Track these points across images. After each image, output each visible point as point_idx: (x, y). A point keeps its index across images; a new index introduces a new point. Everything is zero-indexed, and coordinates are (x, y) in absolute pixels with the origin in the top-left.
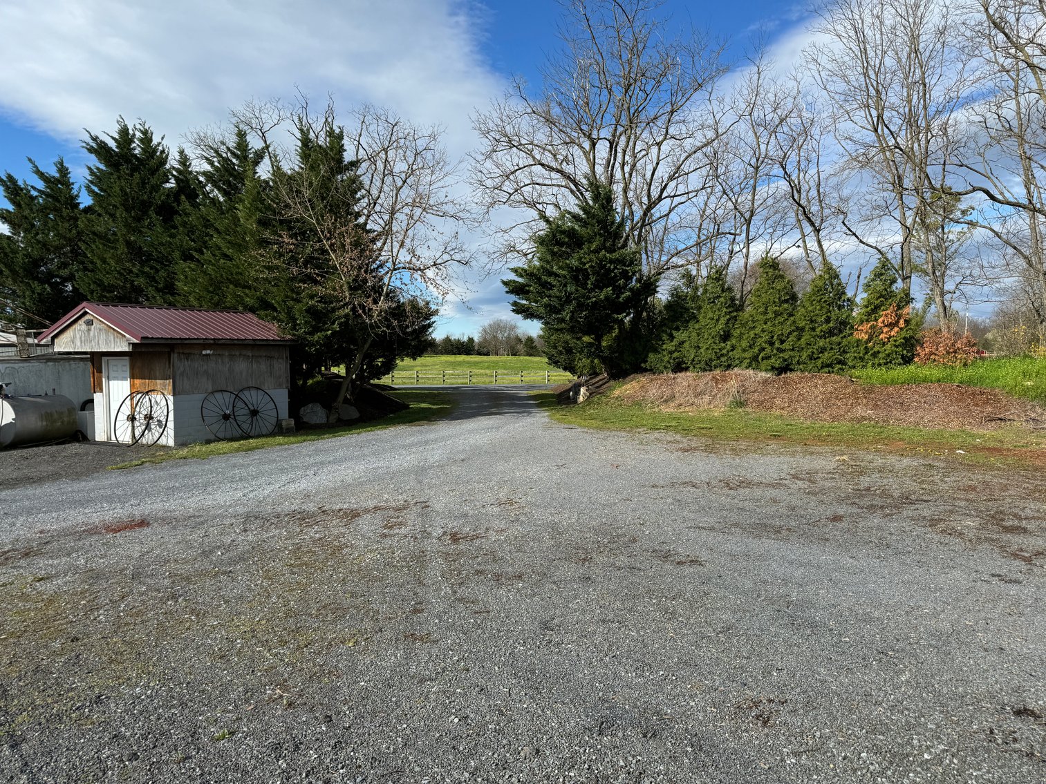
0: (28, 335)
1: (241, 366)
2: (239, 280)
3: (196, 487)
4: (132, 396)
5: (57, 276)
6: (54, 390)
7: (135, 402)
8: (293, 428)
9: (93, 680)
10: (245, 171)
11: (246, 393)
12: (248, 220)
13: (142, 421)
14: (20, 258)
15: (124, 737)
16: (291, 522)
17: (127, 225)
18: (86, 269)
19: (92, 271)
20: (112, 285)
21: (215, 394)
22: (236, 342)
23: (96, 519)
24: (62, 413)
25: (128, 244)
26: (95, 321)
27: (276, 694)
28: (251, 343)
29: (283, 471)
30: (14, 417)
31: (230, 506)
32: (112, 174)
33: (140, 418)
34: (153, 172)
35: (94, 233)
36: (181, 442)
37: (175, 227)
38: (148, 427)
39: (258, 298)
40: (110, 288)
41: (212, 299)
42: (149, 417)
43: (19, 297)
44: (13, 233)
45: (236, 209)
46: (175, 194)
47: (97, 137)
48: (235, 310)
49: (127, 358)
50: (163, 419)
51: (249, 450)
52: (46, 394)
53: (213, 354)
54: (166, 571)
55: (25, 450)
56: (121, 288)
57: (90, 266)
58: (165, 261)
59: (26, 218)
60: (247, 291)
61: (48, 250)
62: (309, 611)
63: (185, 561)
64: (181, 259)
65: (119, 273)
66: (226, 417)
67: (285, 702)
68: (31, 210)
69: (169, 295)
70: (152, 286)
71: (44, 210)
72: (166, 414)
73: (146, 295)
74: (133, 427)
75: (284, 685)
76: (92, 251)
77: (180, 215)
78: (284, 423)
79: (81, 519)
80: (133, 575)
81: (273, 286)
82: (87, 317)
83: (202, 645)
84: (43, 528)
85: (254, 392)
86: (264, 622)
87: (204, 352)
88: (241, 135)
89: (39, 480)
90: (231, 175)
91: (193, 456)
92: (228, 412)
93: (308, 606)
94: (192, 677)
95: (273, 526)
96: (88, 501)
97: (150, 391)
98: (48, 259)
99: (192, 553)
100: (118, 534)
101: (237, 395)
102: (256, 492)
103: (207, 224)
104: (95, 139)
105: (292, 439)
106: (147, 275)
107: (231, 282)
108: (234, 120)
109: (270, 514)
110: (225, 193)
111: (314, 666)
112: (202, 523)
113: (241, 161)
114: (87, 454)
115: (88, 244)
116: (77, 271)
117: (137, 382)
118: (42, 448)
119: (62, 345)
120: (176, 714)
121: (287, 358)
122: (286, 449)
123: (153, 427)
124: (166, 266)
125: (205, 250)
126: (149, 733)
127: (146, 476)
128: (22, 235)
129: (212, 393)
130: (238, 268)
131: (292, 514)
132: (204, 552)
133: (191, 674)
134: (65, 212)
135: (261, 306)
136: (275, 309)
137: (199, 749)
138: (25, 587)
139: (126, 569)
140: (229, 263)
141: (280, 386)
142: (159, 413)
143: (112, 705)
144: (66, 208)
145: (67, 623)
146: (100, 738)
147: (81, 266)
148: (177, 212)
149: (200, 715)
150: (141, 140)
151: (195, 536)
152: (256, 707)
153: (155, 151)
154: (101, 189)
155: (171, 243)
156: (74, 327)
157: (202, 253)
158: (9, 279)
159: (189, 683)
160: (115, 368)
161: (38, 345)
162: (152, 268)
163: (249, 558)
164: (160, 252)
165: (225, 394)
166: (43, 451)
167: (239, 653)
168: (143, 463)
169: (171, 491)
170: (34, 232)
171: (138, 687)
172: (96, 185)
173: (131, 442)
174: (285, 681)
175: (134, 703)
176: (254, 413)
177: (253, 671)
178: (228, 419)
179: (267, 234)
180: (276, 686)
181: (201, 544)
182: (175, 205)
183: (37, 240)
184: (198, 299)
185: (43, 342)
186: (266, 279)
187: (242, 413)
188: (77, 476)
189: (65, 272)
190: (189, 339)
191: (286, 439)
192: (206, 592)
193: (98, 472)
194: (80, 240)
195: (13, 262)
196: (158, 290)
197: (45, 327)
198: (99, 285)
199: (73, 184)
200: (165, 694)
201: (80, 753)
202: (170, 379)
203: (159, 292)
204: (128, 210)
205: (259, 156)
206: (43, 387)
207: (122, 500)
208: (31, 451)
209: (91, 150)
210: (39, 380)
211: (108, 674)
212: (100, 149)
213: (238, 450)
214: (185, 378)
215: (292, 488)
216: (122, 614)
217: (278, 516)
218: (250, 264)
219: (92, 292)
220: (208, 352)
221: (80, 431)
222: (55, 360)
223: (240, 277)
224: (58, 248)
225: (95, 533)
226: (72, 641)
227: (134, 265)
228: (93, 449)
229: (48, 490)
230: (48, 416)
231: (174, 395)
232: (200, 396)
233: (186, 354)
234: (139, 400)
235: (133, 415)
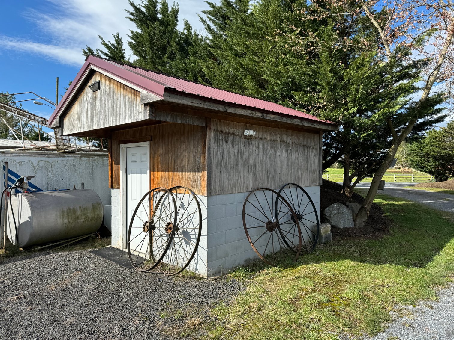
1: (282, 156)
4: (151, 194)
6: (83, 184)
7: (155, 203)
11: (287, 191)
13: (162, 233)
21: (256, 193)
24: (86, 209)
26: (102, 81)
30: (30, 215)
33: (160, 225)
38: (170, 243)
42: (173, 228)
49: (147, 143)
50: (193, 232)
52: (75, 188)
72: (197, 225)
74: (151, 240)
82: (94, 79)
85: (294, 191)
87: (246, 133)
97: (174, 188)
101: (279, 195)
117: (158, 175)
119: (70, 125)
121: (320, 148)
123: (178, 244)
129: (253, 191)
141: (314, 182)
142: (187, 223)
156: (80, 98)
160: (134, 158)
165: (267, 192)
202: (203, 169)
206: (73, 181)
214: (223, 170)
220: (250, 133)
230: (70, 213)
231: (209, 195)
232: (240, 197)
233: (224, 133)
234: (160, 200)
235: (151, 223)
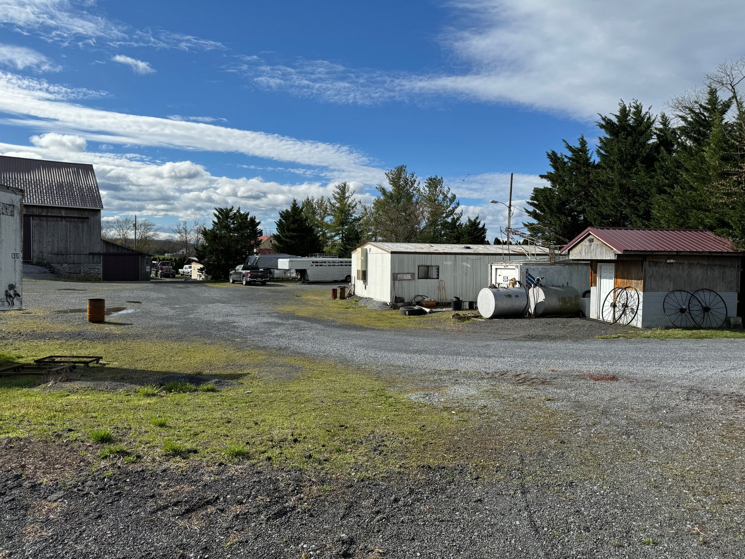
0: (556, 249)
1: (698, 273)
2: (701, 205)
3: (654, 359)
4: (615, 290)
5: (576, 211)
6: (568, 283)
7: (617, 294)
8: (740, 325)
9: (569, 471)
10: (713, 120)
11: (701, 293)
12: (712, 158)
13: (620, 308)
14: (555, 202)
15: (583, 514)
16: (728, 402)
17: (621, 174)
18: (592, 205)
19: (597, 206)
20: (608, 215)
21: (675, 293)
22: (694, 254)
23: (584, 369)
24: (571, 298)
25: (621, 186)
26: (595, 239)
27: (694, 530)
28: (708, 254)
29: (726, 359)
30: (544, 298)
31: (678, 378)
32: (613, 140)
33: (619, 305)
34: (642, 133)
35: (599, 181)
36: (647, 326)
37: (655, 171)
38: (624, 312)
39: (716, 219)
40: (608, 217)
41: (678, 222)
42: (625, 306)
43: (553, 225)
44: (553, 187)
45: (703, 151)
46: (656, 147)
47: (606, 117)
48: (696, 229)
49: (614, 264)
50: (635, 308)
51: (699, 338)
52: (563, 286)
53: (675, 263)
54: (624, 415)
55: (549, 319)
56: (614, 217)
57: (596, 203)
58: (646, 196)
59: (560, 176)
60: (707, 214)
61: (571, 195)
62: (734, 476)
63: (639, 411)
64: (657, 193)
65: (613, 206)
66: (682, 311)
67: (701, 539)
68: (564, 171)
69: (646, 220)
70: (635, 214)
71: (571, 169)
72: (637, 304)
73: (630, 221)
74: (614, 311)
75: (702, 526)
76: (597, 193)
77: (659, 161)
78: (732, 320)
79: (576, 367)
80: (602, 411)
81: (730, 209)
82: (590, 237)
83: (643, 473)
84: (554, 368)
85: (707, 294)
86: (692, 473)
87: (668, 261)
88: (713, 93)
89: (554, 339)
90: (701, 125)
91: (655, 337)
92: (684, 307)
93: (733, 473)
94: (632, 493)
95: (712, 401)
96: (581, 357)
97: (627, 287)
98: (571, 200)
99: (645, 407)
100: (597, 382)
101: (692, 295)
102: (701, 372)
103: (679, 165)
104: (604, 119)
105: (738, 334)
106: (632, 207)
107: (695, 208)
108: (708, 82)
109: (711, 391)
110: (695, 140)
111: (732, 521)
112: (655, 387)
113: (710, 113)
114: (584, 326)
115: (595, 189)
116: (587, 206)
117: (619, 280)
118: (558, 319)
119: (574, 255)
120: (618, 514)
121: (738, 267)
122: (732, 342)
123: (627, 312)
124: (646, 199)
125: (675, 186)
126: (598, 519)
127: (619, 347)
128: (557, 187)
129: (673, 291)
130: (701, 196)
131: (730, 396)
132: (653, 408)
133: (632, 491)
134: (583, 169)
135: (718, 224)
136: (731, 227)
137: (630, 544)
138: (540, 402)
139: (599, 406)
140: (694, 194)
141: (731, 290)
142: (632, 303)
143: (579, 491)
144: (584, 167)
145: (559, 431)
146: (569, 509)
147: (590, 204)
148: (657, 160)
149: (634, 521)
150: (634, 114)
151: (648, 395)
152: (676, 533)
153: (643, 119)
154: (606, 151)
155: (650, 183)
156: (582, 243)
157: (673, 188)
158: (548, 215)
159: (629, 496)
160: (605, 271)
161: (560, 255)
162: (636, 201)
163: (688, 421)
164: (642, 190)
165: (683, 293)
166: (558, 321)
167: (669, 489)
168: (618, 337)
169: (636, 359)
170: (564, 184)
171: (596, 485)
172: (603, 149)
173: (612, 322)
174: (704, 523)
175: (592, 495)
176: (706, 309)
177: (678, 506)
178: (684, 312)
179: (728, 168)
180: (696, 524)
181: (652, 402)
182: (655, 154)
183: (565, 189)
184: (667, 222)
185: (563, 253)
186: (725, 204)
187: (696, 308)
188: (577, 339)
189: (580, 208)
190: (658, 251)
191: (733, 334)
192: (651, 437)
193: (589, 339)
194: (590, 186)
195: (551, 204)
196: (638, 216)
197: (566, 243)
198: (600, 215)
199: (588, 150)
200: (612, 497)
201: (557, 513)
202: (641, 279)
203: (639, 218)
204: (622, 163)
205: (727, 106)
206: (562, 281)
207: (602, 360)
208: (552, 320)
209: (602, 126)
210: (559, 276)
211: (579, 471)
212: (608, 125)
213: (690, 337)
214: (653, 280)
215: (733, 374)
216: (592, 435)
217: (717, 394)
218: (711, 193)
219: (595, 220)
220: (672, 261)
221: (581, 311)
222: (569, 264)
223: (702, 203)
224: (577, 193)
225: (583, 378)
226: (561, 443)
227: (624, 200)
228: (588, 323)
229: (559, 345)
230: (563, 299)
231: (644, 291)
232: (663, 294)
233: (654, 262)
234: (620, 293)
235: (615, 303)
